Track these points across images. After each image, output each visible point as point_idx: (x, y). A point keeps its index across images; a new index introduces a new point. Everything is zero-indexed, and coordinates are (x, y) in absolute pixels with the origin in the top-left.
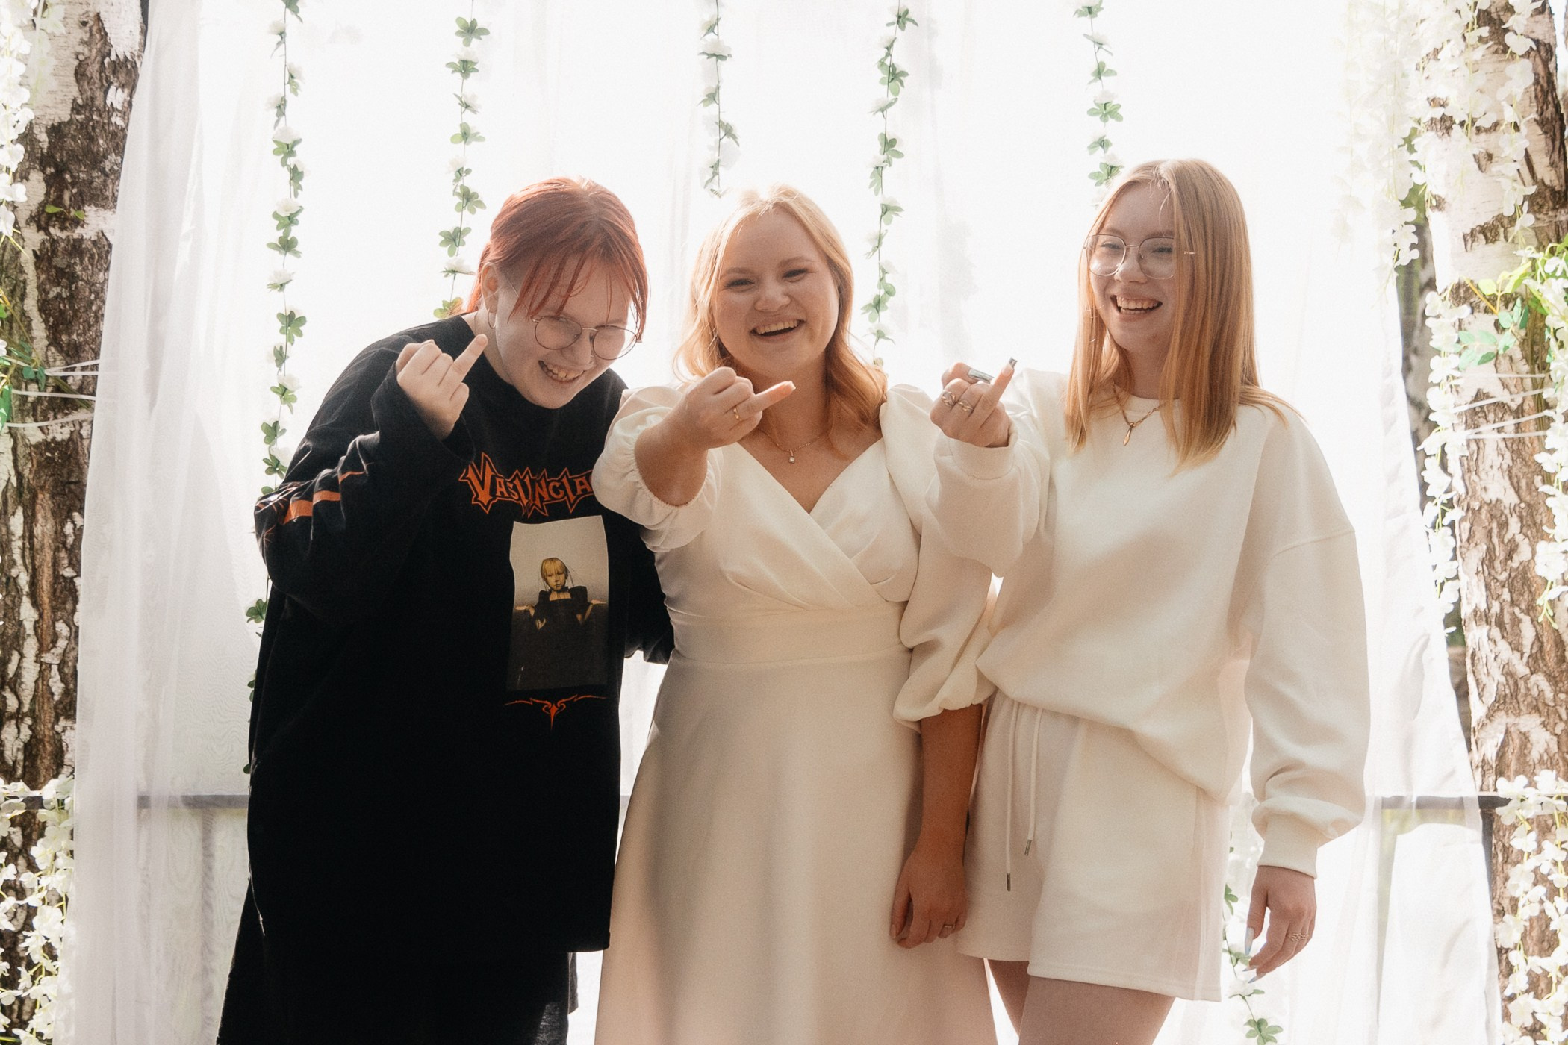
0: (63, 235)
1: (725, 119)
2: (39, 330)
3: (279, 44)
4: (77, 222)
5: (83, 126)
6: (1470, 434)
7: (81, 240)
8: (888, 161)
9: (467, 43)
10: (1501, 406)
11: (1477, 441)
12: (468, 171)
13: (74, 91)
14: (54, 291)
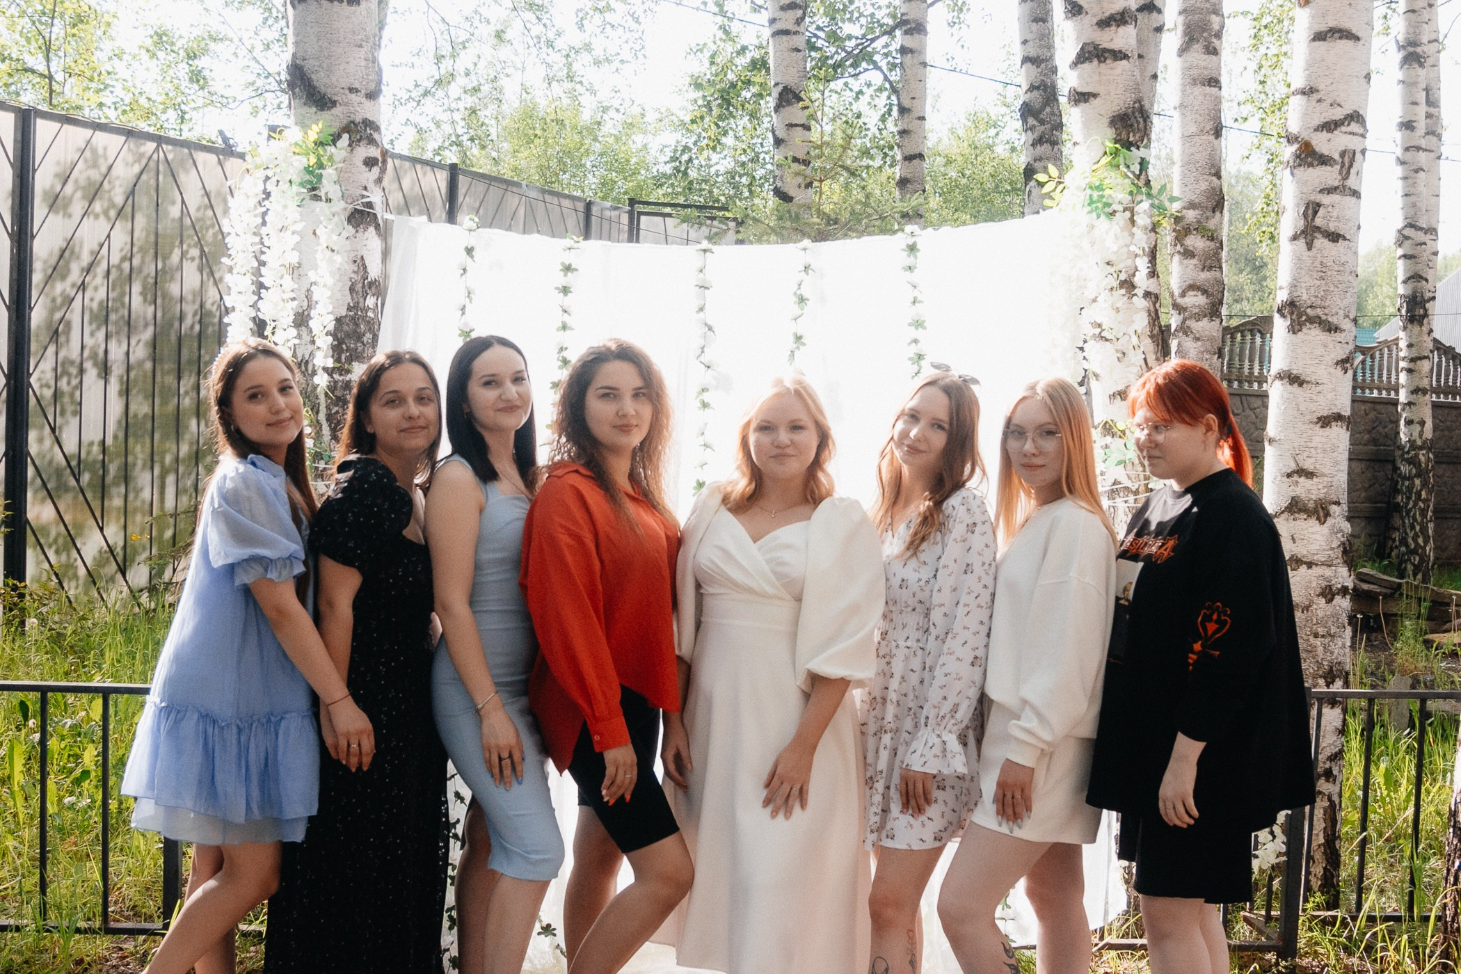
0: (341, 378)
1: (709, 323)
2: (326, 431)
3: (462, 275)
4: (348, 371)
5: (353, 318)
6: (1111, 503)
7: (350, 381)
8: (798, 348)
9: (565, 275)
10: (1127, 488)
11: (1114, 507)
12: (566, 349)
13: (349, 299)
14: (336, 409)
